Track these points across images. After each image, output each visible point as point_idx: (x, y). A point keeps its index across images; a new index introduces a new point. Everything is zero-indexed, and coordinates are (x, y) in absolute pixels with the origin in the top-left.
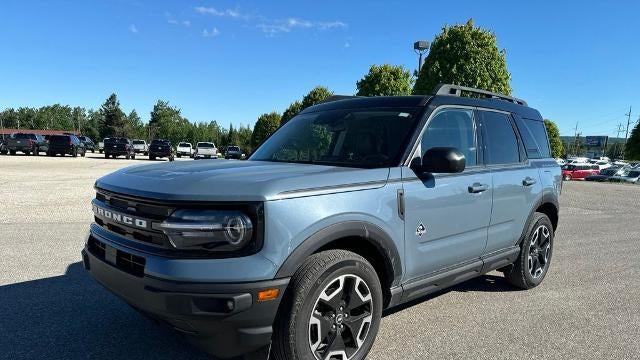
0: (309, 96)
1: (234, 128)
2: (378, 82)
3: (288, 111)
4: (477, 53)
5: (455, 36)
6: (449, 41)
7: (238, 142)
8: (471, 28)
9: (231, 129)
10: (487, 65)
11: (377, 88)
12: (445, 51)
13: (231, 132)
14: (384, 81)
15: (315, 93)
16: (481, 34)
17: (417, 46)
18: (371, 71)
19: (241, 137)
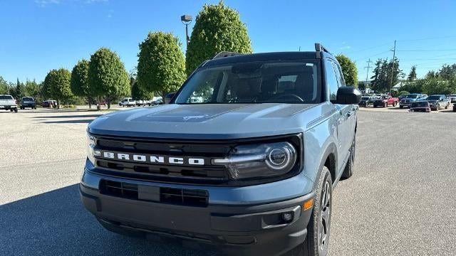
0: (95, 55)
1: (21, 82)
2: (156, 44)
3: (77, 67)
4: (230, 25)
5: (213, 12)
6: (209, 16)
7: (26, 94)
8: (223, 7)
9: (18, 83)
10: (237, 34)
11: (156, 49)
12: (208, 22)
13: (18, 86)
14: (160, 43)
15: (100, 53)
16: (230, 12)
17: (183, 18)
18: (149, 36)
19: (29, 89)
